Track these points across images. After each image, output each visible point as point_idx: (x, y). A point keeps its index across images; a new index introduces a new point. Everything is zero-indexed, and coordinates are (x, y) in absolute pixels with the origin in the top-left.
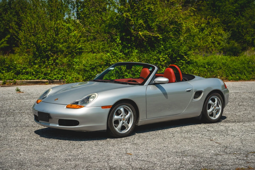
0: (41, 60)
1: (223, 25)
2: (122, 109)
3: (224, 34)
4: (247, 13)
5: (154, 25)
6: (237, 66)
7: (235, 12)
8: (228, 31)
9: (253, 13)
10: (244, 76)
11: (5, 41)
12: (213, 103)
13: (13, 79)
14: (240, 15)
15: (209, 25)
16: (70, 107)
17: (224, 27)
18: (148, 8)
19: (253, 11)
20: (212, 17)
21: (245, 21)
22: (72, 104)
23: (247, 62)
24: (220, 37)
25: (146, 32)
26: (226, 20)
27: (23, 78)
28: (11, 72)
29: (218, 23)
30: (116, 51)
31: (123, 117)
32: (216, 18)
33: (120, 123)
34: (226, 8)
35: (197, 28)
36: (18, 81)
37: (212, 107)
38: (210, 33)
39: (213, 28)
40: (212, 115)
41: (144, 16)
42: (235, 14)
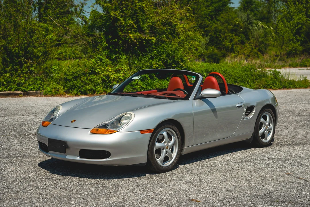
4: (222, 17)
14: (214, 19)
42: (210, 18)
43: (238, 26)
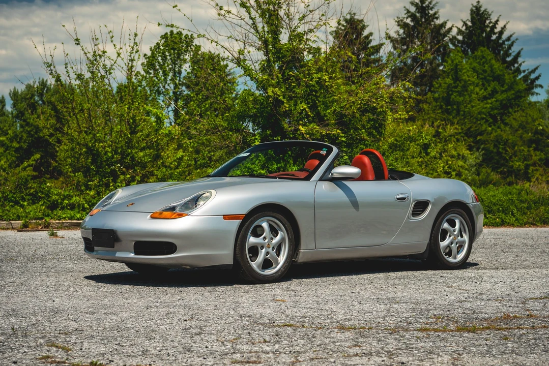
0: (101, 180)
1: (466, 138)
2: (265, 225)
3: (469, 156)
4: (514, 119)
5: (329, 113)
6: (497, 198)
7: (491, 116)
8: (478, 150)
9: (525, 118)
10: (511, 217)
11: (29, 166)
12: (452, 229)
13: (42, 218)
14: (499, 122)
15: (438, 138)
16: (158, 217)
17: (469, 142)
18: (318, 79)
19: (527, 114)
20: (444, 122)
21: (511, 133)
22: (163, 211)
23: (518, 192)
24: (460, 163)
25: (314, 127)
26: (472, 129)
27: (64, 216)
28: (41, 203)
29: (457, 135)
30: (253, 166)
31: (266, 241)
32: (452, 124)
33: (261, 252)
34: (473, 107)
35: (415, 144)
36: (54, 222)
37: (450, 236)
38: (441, 154)
39: (447, 145)
40: (449, 254)
41: (309, 95)
42: (491, 120)
43: (542, 134)
